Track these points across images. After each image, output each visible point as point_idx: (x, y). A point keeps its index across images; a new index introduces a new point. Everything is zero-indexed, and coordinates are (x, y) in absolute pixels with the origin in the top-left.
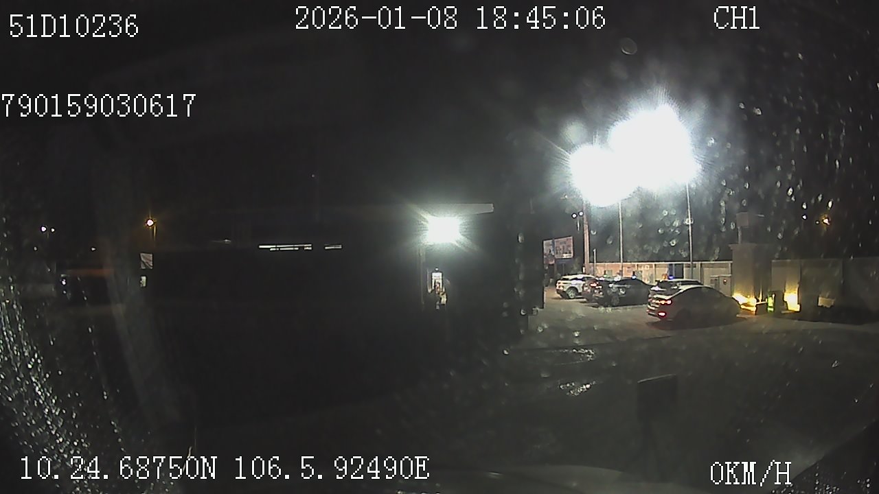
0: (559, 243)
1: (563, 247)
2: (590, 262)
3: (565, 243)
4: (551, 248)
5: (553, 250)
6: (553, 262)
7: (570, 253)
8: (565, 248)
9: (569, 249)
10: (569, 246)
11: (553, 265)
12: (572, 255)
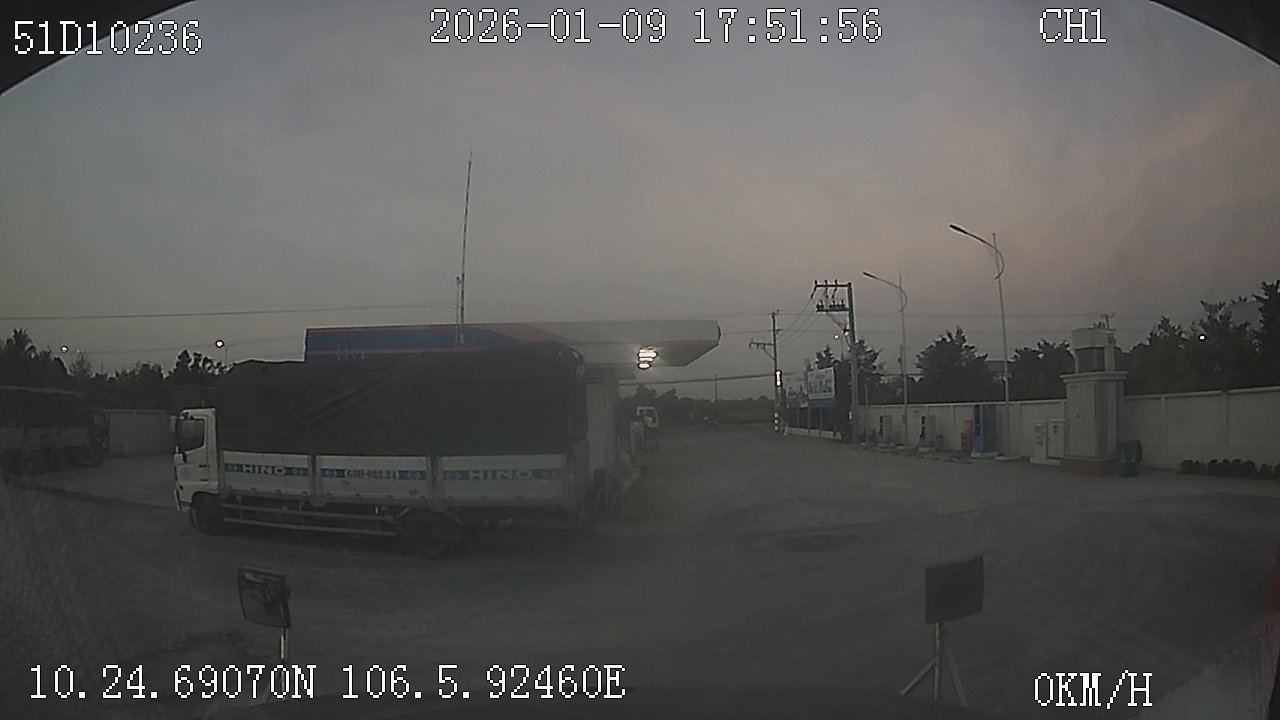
0: (814, 378)
1: (821, 383)
2: (860, 404)
3: (823, 376)
4: (803, 383)
5: (807, 387)
6: (805, 405)
7: (830, 391)
8: (824, 383)
9: (829, 385)
10: (830, 381)
11: (805, 408)
12: (834, 393)
